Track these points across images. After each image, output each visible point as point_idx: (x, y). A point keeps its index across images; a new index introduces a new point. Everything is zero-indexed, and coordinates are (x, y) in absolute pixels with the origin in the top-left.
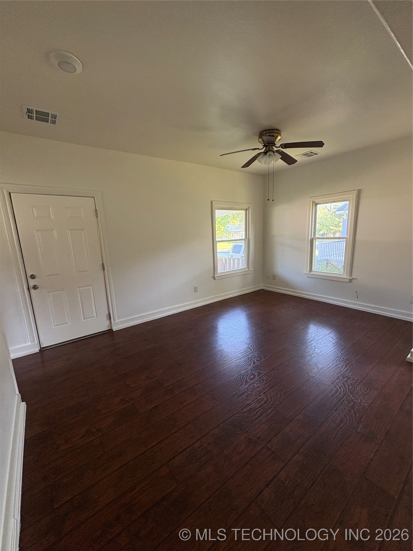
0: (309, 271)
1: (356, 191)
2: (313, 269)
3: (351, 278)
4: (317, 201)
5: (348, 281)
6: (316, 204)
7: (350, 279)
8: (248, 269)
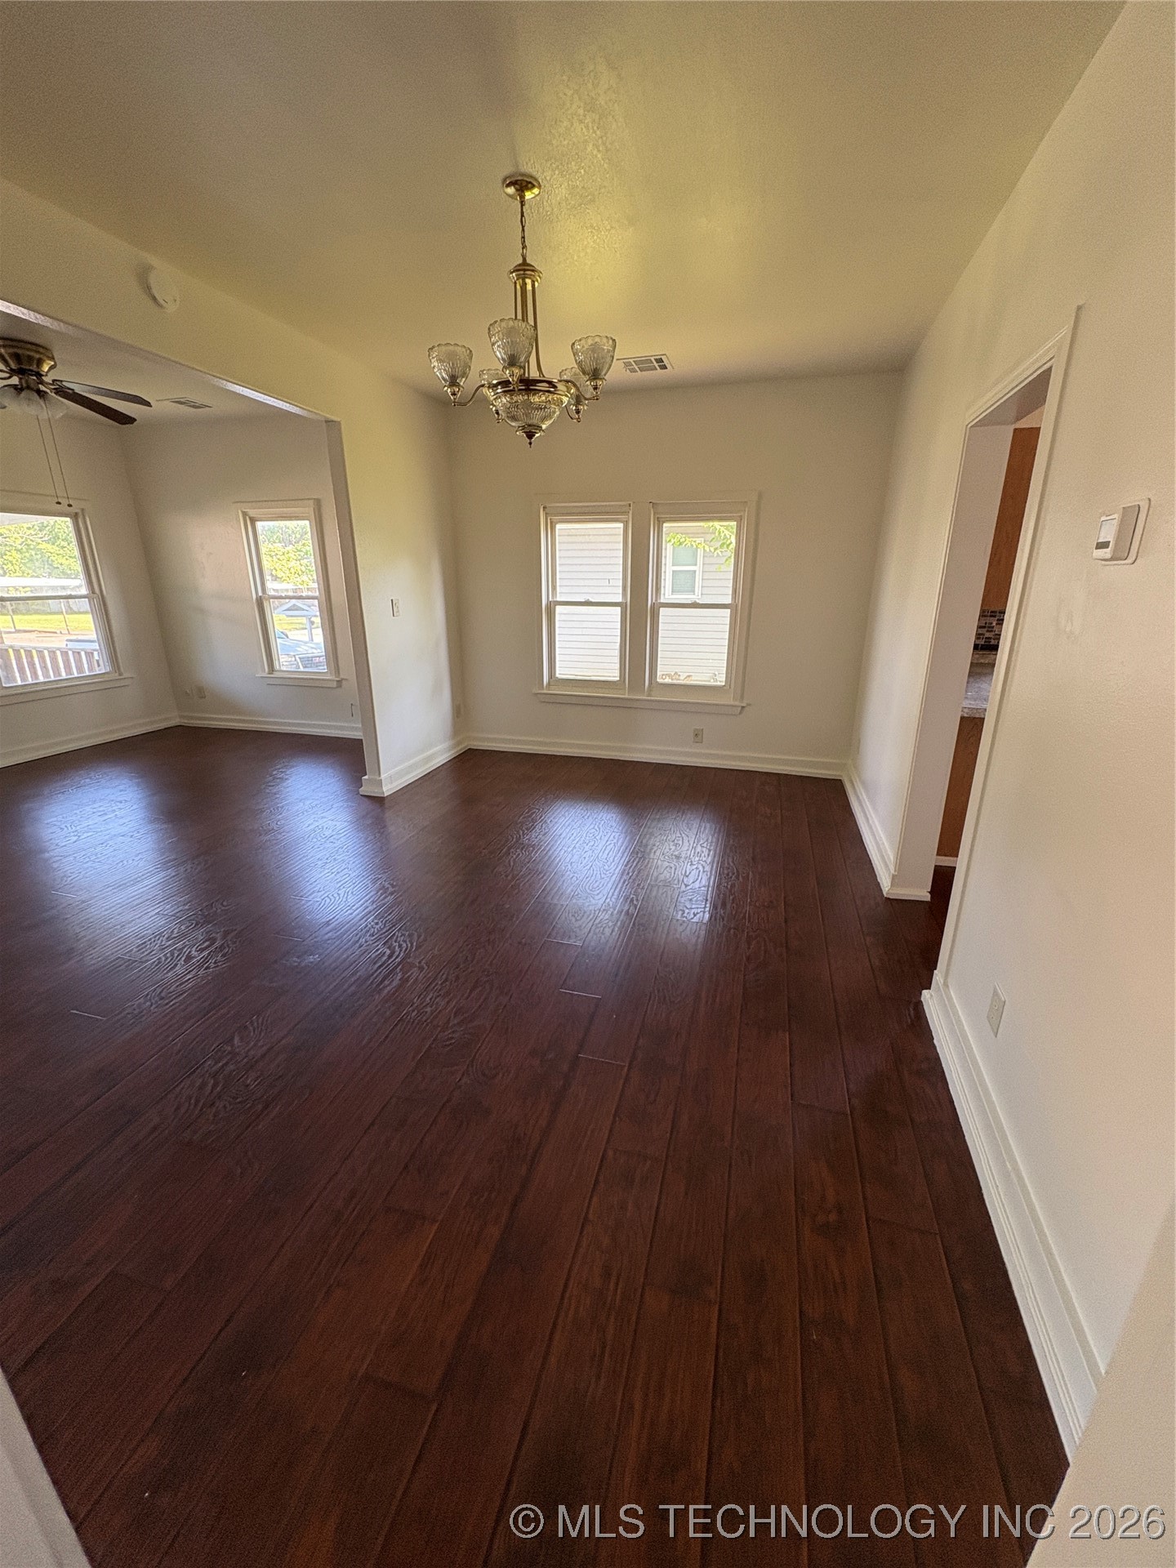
0: (269, 670)
1: (312, 501)
2: (277, 666)
3: (338, 679)
4: (252, 513)
5: (334, 685)
6: (253, 521)
7: (337, 681)
8: (117, 674)
